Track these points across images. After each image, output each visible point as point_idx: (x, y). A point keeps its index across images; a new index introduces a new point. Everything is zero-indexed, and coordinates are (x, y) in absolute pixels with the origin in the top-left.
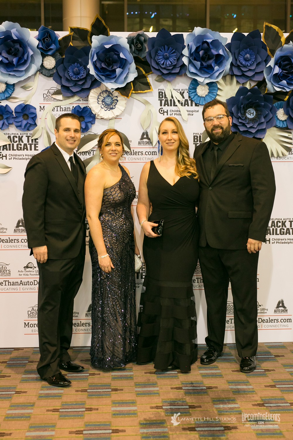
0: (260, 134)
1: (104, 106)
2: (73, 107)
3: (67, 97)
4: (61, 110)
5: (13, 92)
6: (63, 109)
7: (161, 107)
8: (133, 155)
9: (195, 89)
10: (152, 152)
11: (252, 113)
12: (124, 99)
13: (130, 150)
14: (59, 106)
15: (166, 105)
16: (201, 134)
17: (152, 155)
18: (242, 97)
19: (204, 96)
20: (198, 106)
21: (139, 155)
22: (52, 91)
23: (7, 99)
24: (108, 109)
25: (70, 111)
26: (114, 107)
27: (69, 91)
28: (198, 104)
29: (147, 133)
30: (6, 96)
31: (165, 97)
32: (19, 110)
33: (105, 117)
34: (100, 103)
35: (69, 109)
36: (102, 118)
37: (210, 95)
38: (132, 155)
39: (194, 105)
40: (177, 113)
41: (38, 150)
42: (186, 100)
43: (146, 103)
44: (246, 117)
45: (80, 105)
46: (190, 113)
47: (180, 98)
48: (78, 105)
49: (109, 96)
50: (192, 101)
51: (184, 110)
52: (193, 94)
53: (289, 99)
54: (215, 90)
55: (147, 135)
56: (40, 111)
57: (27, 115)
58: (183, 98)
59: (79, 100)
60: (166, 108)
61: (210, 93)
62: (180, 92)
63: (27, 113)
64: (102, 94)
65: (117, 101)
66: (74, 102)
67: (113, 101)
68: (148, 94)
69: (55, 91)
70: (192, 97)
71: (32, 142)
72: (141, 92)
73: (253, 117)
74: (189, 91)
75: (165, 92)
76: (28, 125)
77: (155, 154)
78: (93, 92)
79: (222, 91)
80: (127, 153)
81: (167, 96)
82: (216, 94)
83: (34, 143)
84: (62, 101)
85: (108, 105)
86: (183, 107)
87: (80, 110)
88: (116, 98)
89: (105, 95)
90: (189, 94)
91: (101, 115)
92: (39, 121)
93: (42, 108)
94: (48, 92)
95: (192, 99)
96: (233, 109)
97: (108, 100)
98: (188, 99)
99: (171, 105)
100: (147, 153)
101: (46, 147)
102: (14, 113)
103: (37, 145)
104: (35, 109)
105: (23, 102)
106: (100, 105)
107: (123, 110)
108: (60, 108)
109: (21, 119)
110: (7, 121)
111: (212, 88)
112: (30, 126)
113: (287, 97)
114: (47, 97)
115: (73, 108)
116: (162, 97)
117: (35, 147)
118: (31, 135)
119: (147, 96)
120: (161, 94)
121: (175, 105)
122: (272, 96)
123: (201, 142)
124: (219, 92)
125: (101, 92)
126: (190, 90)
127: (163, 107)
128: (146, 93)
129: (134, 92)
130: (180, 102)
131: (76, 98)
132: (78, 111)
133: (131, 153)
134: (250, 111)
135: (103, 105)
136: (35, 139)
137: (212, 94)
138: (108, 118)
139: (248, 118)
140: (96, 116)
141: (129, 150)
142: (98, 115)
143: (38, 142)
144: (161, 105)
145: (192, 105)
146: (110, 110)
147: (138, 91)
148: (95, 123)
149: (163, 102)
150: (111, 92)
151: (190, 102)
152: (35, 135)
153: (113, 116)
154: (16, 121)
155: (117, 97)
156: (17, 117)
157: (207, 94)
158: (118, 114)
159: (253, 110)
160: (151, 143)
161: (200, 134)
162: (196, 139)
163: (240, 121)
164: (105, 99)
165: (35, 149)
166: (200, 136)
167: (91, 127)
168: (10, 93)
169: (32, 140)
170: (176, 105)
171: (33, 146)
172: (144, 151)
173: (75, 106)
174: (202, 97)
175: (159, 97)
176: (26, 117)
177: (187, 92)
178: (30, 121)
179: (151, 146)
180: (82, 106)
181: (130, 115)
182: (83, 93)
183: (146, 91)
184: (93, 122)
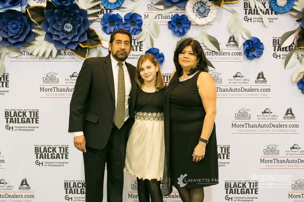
1: (198, 15)
2: (172, 15)
3: (167, 7)
4: (162, 18)
5: (122, 3)
6: (164, 17)
7: (246, 15)
8: (222, 55)
10: (238, 53)
12: (216, 8)
13: (220, 51)
14: (160, 15)
15: (250, 14)
16: (279, 38)
17: (238, 55)
19: (283, 6)
20: (277, 14)
21: (226, 55)
22: (155, 2)
23: (118, 8)
24: (202, 17)
25: (169, 18)
26: (207, 15)
27: (170, 2)
28: (277, 12)
29: (233, 37)
30: (117, 6)
31: (250, 7)
32: (128, 18)
33: (200, 23)
34: (195, 11)
35: (169, 17)
36: (196, 25)
37: (288, 5)
38: (220, 55)
39: (274, 13)
40: (260, 20)
41: (142, 51)
42: (267, 10)
43: (233, 12)
45: (178, 14)
46: (270, 20)
47: (262, 7)
48: (176, 13)
49: (203, 6)
50: (272, 10)
51: (265, 17)
52: (274, 4)
55: (234, 39)
56: (145, 18)
57: (134, 22)
58: (265, 7)
59: (177, 10)
60: (250, 16)
62: (262, 3)
63: (134, 20)
64: (196, 5)
65: (210, 10)
66: (173, 11)
67: (206, 10)
68: (235, 5)
69: (158, 2)
70: (273, 7)
71: (138, 44)
72: (230, 2)
74: (271, 2)
75: (249, 3)
76: (135, 30)
77: (240, 54)
78: (190, 2)
79: (298, 2)
80: (216, 54)
81: (251, 6)
82: (294, 4)
83: (139, 45)
84: (163, 10)
85: (202, 13)
86: (265, 15)
87: (179, 18)
88: (208, 8)
89: (199, 5)
90: (270, 4)
91: (196, 22)
92: (143, 27)
93: (147, 16)
94: (152, 3)
95: (272, 8)
97: (202, 10)
98: (269, 9)
99: (254, 14)
100: (233, 54)
101: (150, 48)
102: (123, 20)
103: (141, 47)
104: (141, 17)
105: (131, 11)
106: (195, 14)
107: (214, 18)
108: (162, 16)
109: (129, 25)
110: (118, 27)
112: (136, 31)
114: (151, 7)
115: (172, 17)
116: (247, 7)
117: (140, 48)
118: (137, 39)
119: (234, 6)
120: (246, 4)
123: (280, 44)
124: (296, 3)
125: (196, 2)
127: (247, 15)
128: (233, 3)
129: (224, 3)
130: (262, 11)
131: (175, 8)
132: (177, 18)
133: (220, 54)
135: (197, 13)
136: (140, 42)
137: (289, 4)
138: (202, 24)
140: (192, 22)
141: (218, 52)
142: (194, 22)
143: (142, 44)
144: (246, 14)
145: (272, 14)
146: (203, 18)
147: (227, 2)
148: (190, 29)
149: (248, 11)
150: (205, 2)
151: (270, 11)
152: (140, 38)
153: (206, 22)
154: (125, 26)
155: (209, 6)
156: (126, 23)
157: (285, 4)
158: (211, 21)
160: (237, 45)
162: (275, 42)
164: (199, 8)
165: (140, 50)
166: (278, 40)
167: (187, 32)
168: (121, 4)
169: (138, 43)
170: (258, 13)
171: (138, 48)
172: (231, 52)
173: (174, 14)
174: (281, 7)
175: (245, 7)
176: (133, 23)
177: (268, 3)
178: (137, 27)
179: (237, 48)
180: (180, 15)
181: (220, 22)
182: (181, 3)
183: (234, 2)
184: (188, 28)
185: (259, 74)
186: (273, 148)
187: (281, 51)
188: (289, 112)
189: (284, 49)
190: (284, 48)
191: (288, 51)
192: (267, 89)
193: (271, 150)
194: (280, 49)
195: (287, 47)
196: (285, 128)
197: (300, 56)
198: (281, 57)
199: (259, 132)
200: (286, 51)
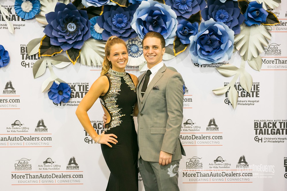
0: (78, 45)
9: (20, 5)
11: (73, 27)
18: (59, 12)
19: (28, 11)
20: (25, 20)
28: (24, 19)
39: (20, 19)
40: (6, 27)
42: (14, 16)
44: (67, 31)
46: (17, 27)
52: (19, 10)
53: (103, 14)
54: (38, 6)
58: (11, 13)
61: (34, 9)
62: (8, 8)
70: (17, 13)
73: (74, 30)
82: (39, 10)
86: (11, 22)
90: (15, 10)
96: (52, 23)
111: (35, 5)
113: (102, 12)
121: (3, 20)
122: (86, 11)
124: (42, 8)
126: (16, 7)
130: (8, 17)
134: (71, 25)
139: (70, 31)
145: (18, 20)
151: (16, 17)
157: (30, 9)
159: (74, 24)
161: (26, 45)
162: (23, 50)
163: (59, 33)
166: (26, 47)
174: (26, 12)
177: (14, 8)
185: (7, 84)
186: (24, 162)
187: (29, 59)
188: (41, 124)
189: (33, 57)
190: (32, 55)
191: (37, 59)
192: (16, 100)
193: (23, 165)
194: (28, 57)
195: (36, 55)
196: (37, 141)
197: (49, 64)
198: (30, 65)
199: (9, 145)
200: (35, 59)
